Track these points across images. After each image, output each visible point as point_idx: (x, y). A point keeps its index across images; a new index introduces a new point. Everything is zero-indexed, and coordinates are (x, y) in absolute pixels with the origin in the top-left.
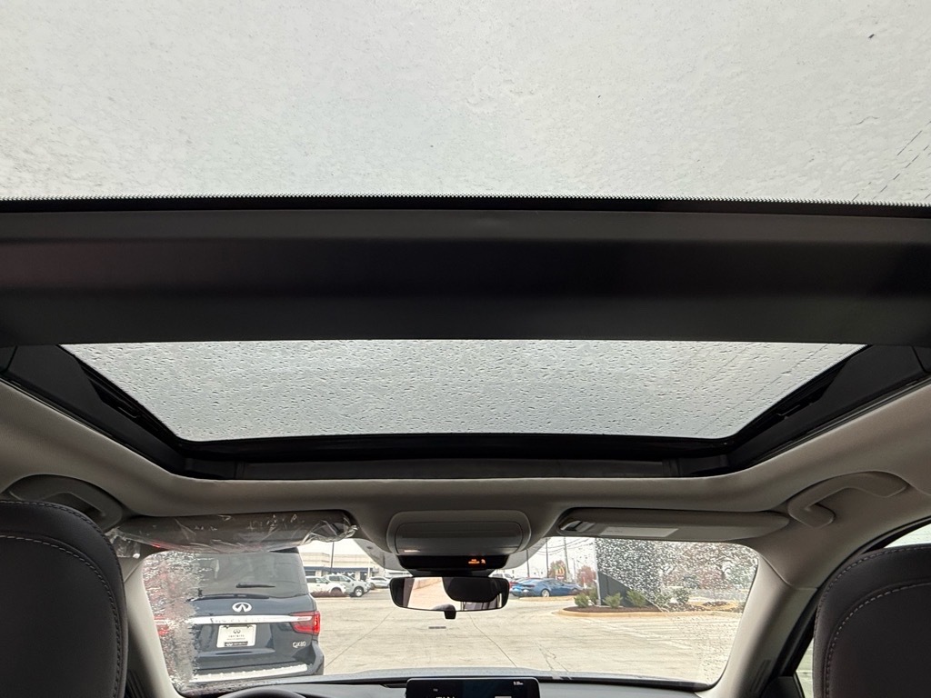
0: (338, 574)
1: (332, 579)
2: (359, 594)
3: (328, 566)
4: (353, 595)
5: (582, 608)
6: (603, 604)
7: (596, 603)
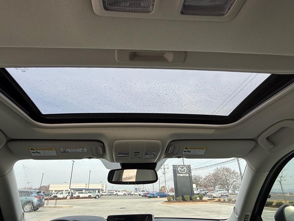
0: (91, 191)
1: (88, 192)
3: (87, 188)
4: (95, 198)
5: (169, 201)
7: (174, 200)
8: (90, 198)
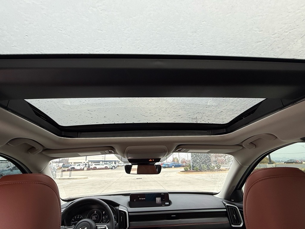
0: (107, 162)
1: (105, 164)
3: (104, 160)
4: (112, 169)
5: (186, 171)
7: (191, 169)
8: (106, 169)
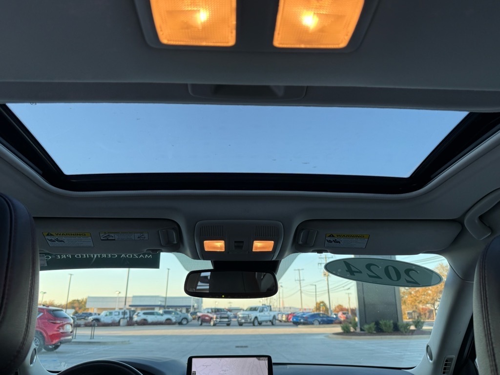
0: (171, 310)
1: (166, 312)
2: (184, 322)
3: (163, 304)
4: (180, 323)
5: (346, 332)
6: (361, 330)
7: (355, 329)
8: (168, 324)
